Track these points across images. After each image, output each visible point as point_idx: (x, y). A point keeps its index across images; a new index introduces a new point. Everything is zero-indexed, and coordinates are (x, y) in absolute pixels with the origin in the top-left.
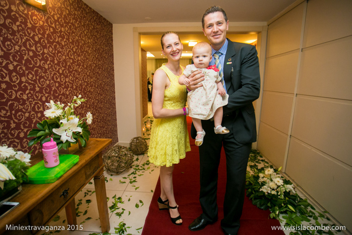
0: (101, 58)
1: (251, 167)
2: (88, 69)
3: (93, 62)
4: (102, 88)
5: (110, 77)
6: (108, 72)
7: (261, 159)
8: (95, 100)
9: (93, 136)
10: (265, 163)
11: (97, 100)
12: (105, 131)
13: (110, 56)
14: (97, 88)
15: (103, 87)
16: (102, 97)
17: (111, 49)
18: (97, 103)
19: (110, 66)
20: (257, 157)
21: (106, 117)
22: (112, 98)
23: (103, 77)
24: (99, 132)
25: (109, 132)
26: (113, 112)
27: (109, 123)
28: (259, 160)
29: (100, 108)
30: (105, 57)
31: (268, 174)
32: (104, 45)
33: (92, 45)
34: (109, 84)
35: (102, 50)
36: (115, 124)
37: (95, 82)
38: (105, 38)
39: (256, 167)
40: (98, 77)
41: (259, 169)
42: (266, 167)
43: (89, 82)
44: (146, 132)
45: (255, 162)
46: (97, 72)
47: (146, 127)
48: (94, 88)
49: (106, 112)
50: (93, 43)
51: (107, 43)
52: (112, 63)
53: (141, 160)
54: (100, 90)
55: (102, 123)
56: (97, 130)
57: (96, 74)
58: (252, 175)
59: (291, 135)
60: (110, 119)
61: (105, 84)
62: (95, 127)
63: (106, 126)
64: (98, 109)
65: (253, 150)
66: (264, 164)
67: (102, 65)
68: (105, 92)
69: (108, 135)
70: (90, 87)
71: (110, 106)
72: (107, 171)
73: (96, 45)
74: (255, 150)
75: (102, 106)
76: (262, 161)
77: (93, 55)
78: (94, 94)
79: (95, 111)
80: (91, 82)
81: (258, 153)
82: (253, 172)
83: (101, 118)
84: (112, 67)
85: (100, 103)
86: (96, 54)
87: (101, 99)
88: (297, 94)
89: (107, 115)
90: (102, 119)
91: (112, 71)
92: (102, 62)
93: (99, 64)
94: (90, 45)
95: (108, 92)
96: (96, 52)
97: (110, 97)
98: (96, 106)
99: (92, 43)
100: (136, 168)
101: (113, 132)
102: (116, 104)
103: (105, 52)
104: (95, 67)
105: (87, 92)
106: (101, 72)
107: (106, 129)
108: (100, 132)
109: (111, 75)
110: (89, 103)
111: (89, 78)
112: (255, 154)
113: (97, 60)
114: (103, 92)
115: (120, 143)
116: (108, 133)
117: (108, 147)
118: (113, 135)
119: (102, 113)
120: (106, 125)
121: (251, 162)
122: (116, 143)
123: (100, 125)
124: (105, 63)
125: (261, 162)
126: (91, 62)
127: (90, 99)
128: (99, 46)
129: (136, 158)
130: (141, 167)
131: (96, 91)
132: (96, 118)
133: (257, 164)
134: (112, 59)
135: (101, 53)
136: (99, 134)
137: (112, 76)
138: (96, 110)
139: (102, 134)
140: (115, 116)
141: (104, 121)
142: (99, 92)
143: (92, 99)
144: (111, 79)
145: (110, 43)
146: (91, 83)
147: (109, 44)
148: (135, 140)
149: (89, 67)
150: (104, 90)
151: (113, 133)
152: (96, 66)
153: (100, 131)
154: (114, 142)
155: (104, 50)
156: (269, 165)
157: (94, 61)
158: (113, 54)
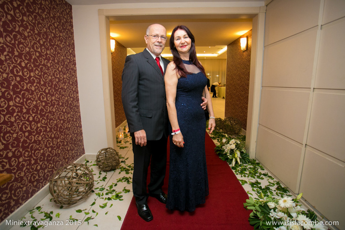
0: (51, 45)
1: (252, 185)
2: (24, 59)
3: (33, 48)
4: (53, 86)
5: (69, 73)
6: (65, 66)
7: (263, 172)
8: (39, 102)
9: (35, 152)
10: (268, 178)
11: (45, 101)
12: (60, 143)
13: (69, 46)
14: (44, 85)
15: (56, 85)
16: (53, 98)
17: (69, 37)
18: (44, 107)
19: (69, 58)
20: (257, 170)
21: (62, 124)
22: (74, 99)
23: (55, 71)
24: (48, 146)
25: (69, 143)
26: (76, 117)
27: (68, 132)
28: (260, 174)
29: (50, 112)
30: (57, 45)
31: (286, 207)
32: (57, 30)
33: (30, 25)
34: (67, 82)
35: (53, 35)
36: (78, 132)
37: (39, 77)
38: (59, 21)
39: (259, 186)
40: (47, 71)
41: (264, 189)
42: (272, 185)
43: (26, 76)
44: (123, 139)
45: (256, 177)
46: (43, 63)
47: (125, 133)
48: (37, 85)
49: (63, 118)
50: (34, 24)
51: (61, 28)
52: (72, 55)
53: (110, 179)
54: (49, 88)
55: (55, 132)
56: (44, 143)
57: (41, 66)
58: (256, 198)
59: (306, 145)
60: (70, 126)
61: (59, 81)
62: (40, 138)
63: (62, 136)
64: (47, 114)
65: (251, 159)
66: (268, 180)
67: (53, 55)
68: (60, 91)
69: (66, 147)
70: (27, 84)
71: (69, 109)
72: (55, 201)
73: (40, 27)
74: (254, 159)
75: (54, 110)
76: (265, 175)
77: (34, 40)
78: (37, 95)
79: (39, 117)
80: (30, 77)
81: (258, 164)
82: (257, 194)
83: (53, 125)
84: (73, 60)
85: (50, 107)
86: (40, 39)
87: (52, 100)
88: (314, 88)
89: (64, 121)
90: (55, 128)
91: (72, 65)
92: (52, 51)
93: (47, 54)
94: (26, 24)
95: (65, 92)
96: (40, 36)
97: (69, 97)
98: (42, 110)
99: (30, 23)
100: (100, 192)
101: (76, 142)
102: (80, 106)
103: (58, 39)
104: (38, 57)
105: (21, 90)
106: (51, 64)
107: (62, 140)
108: (51, 144)
109: (70, 70)
110: (27, 107)
111: (27, 71)
112: (254, 165)
113: (43, 47)
114: (55, 92)
115: (87, 155)
116: (67, 145)
117: (67, 163)
118: (76, 146)
119: (54, 119)
120: (63, 134)
121: (251, 177)
122: (80, 155)
123: (50, 136)
124: (58, 53)
125: (264, 177)
126: (30, 48)
127: (29, 101)
128: (46, 29)
129: (104, 176)
130: (107, 190)
131: (42, 89)
132: (43, 127)
133: (259, 180)
134: (72, 50)
135: (50, 39)
136: (48, 148)
137: (72, 71)
138: (42, 116)
139: (55, 147)
140: (79, 122)
141: (58, 129)
142: (47, 91)
143: (33, 101)
144: (71, 75)
145: (68, 28)
146: (31, 79)
147: (67, 30)
148: (103, 152)
149: (25, 56)
150: (57, 88)
151: (75, 144)
152: (41, 55)
153: (49, 144)
154: (76, 156)
155: (58, 36)
156: (274, 181)
157: (35, 49)
158: (73, 44)
